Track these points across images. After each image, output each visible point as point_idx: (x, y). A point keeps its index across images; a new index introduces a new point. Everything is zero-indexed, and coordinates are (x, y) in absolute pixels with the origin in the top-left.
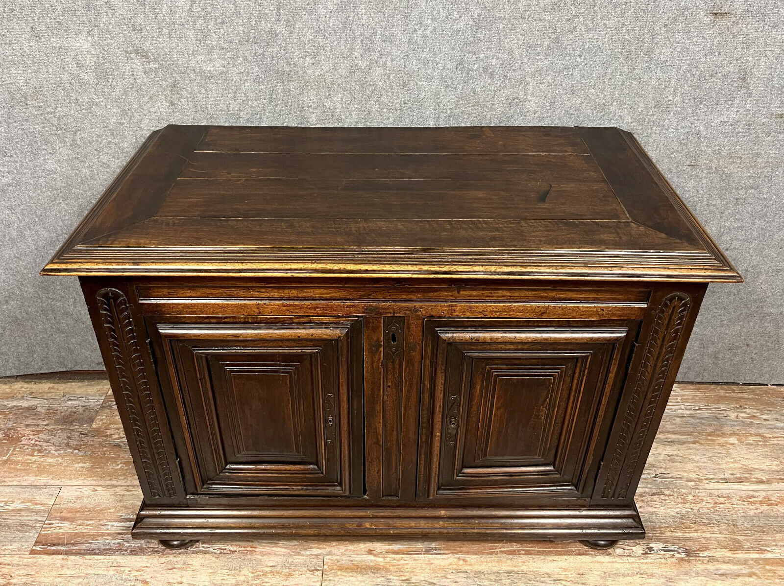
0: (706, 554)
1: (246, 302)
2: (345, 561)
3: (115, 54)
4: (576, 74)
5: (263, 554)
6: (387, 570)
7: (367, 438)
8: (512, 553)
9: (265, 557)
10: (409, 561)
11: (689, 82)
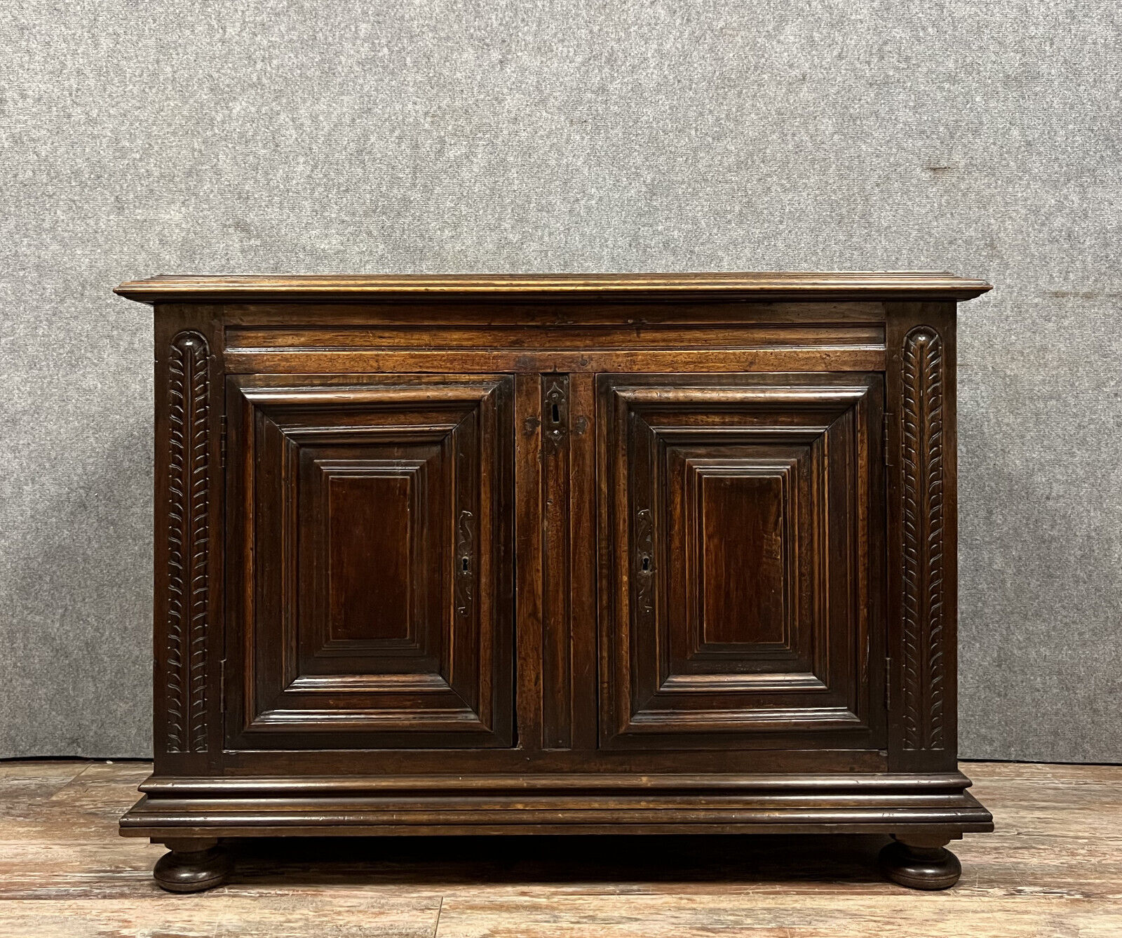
2: (479, 902)
4: (779, 244)
5: (334, 897)
6: (554, 909)
7: (520, 604)
9: (339, 899)
10: (592, 901)
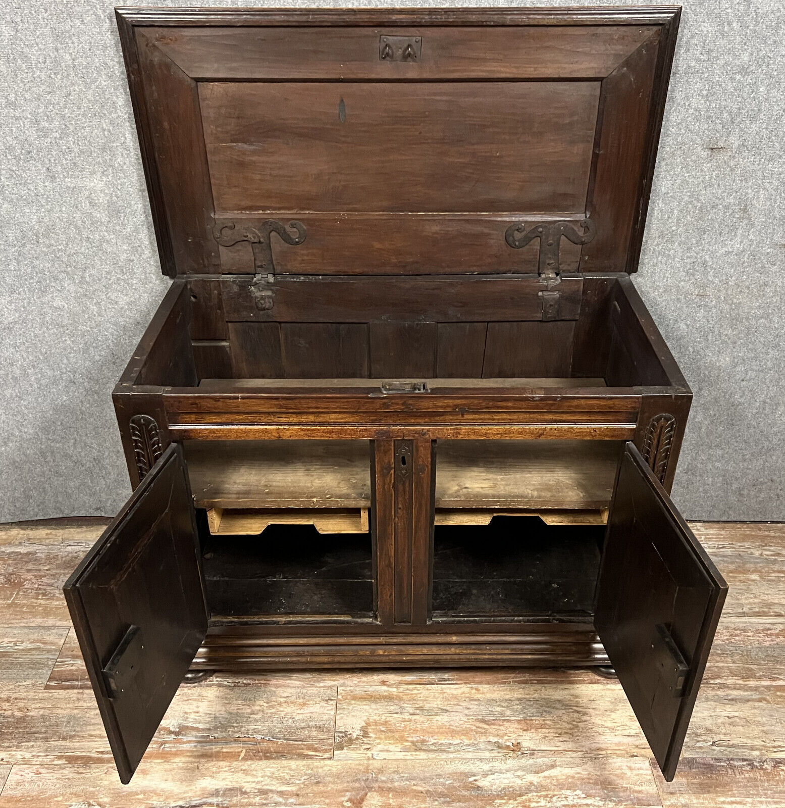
0: (717, 681)
1: (267, 427)
2: (358, 691)
3: (128, 193)
5: (277, 686)
6: (400, 699)
7: (380, 560)
8: (525, 682)
9: (279, 689)
10: (422, 692)
11: (691, 213)
